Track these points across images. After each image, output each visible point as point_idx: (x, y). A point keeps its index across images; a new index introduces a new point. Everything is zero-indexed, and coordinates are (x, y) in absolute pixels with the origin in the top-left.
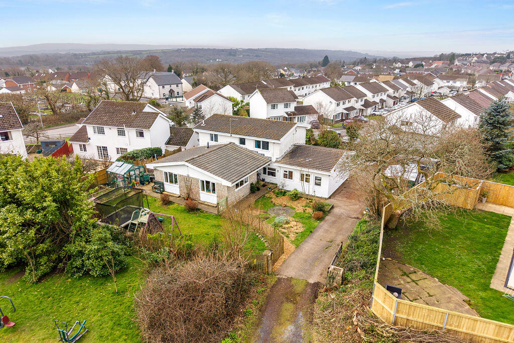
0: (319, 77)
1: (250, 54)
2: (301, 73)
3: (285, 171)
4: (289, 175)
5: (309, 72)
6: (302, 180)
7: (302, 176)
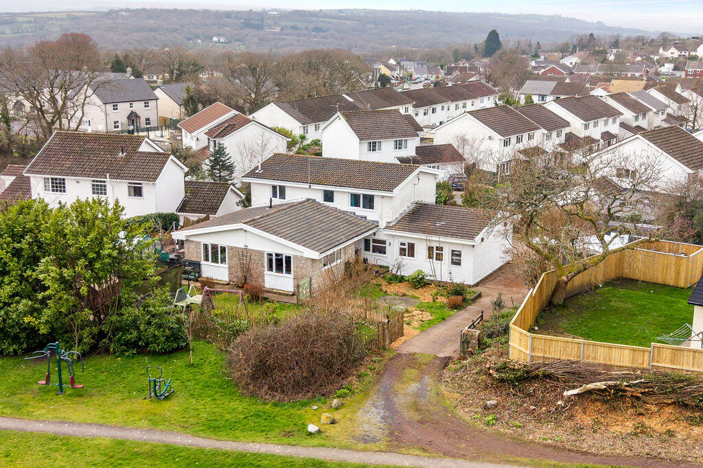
0: (472, 85)
1: (299, 25)
2: (430, 73)
3: (402, 244)
4: (409, 250)
5: (449, 72)
6: (430, 257)
7: (430, 249)
